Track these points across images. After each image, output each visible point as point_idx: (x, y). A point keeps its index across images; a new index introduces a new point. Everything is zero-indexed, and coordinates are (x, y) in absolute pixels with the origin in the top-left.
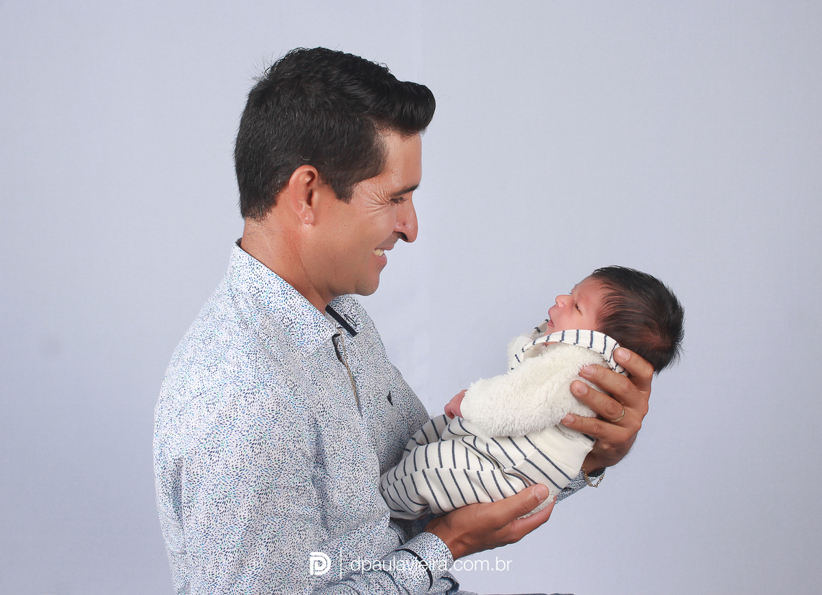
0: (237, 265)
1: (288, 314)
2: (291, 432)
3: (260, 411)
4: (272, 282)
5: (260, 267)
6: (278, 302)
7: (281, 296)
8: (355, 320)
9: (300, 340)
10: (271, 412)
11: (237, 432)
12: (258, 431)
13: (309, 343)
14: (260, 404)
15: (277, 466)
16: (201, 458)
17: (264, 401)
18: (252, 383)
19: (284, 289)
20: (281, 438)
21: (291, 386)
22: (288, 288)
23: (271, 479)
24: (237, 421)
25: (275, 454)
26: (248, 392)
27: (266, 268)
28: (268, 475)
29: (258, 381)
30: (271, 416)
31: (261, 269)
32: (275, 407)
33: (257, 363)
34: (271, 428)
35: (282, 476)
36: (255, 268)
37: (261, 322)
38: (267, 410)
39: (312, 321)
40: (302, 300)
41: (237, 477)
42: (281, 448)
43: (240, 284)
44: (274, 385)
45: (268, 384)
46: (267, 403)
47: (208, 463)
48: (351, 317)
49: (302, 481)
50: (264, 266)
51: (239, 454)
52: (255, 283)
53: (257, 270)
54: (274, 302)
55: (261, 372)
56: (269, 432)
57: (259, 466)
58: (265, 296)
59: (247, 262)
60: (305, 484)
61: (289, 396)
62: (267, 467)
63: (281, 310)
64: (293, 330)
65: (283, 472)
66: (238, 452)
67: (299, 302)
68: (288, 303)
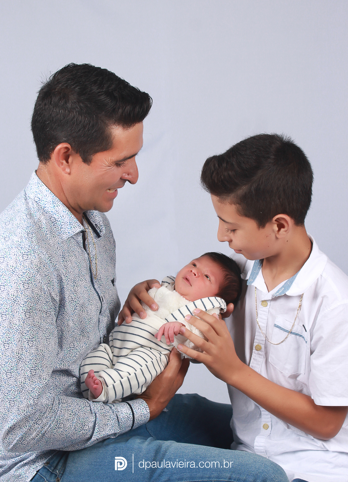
0: (31, 183)
1: (54, 215)
3: (30, 265)
4: (47, 195)
5: (42, 186)
6: (49, 208)
7: (52, 204)
8: (101, 228)
9: (59, 231)
10: (36, 267)
11: (16, 275)
12: (27, 276)
13: (64, 233)
14: (31, 261)
15: (37, 297)
17: (33, 260)
18: (27, 249)
19: (54, 201)
20: (41, 282)
21: (49, 255)
22: (56, 200)
23: (33, 304)
24: (16, 269)
25: (36, 291)
26: (25, 254)
28: (31, 302)
29: (31, 249)
30: (36, 269)
31: (43, 187)
32: (39, 264)
33: (32, 240)
34: (35, 275)
35: (39, 303)
36: (40, 186)
37: (39, 217)
38: (34, 265)
39: (68, 221)
40: (64, 208)
41: (14, 301)
42: (40, 287)
43: (30, 194)
44: (40, 252)
45: (36, 251)
48: (99, 226)
49: (49, 308)
50: (44, 186)
51: (15, 288)
52: (38, 195)
53: (41, 188)
54: (47, 207)
55: (33, 244)
56: (34, 277)
57: (26, 295)
58: (43, 203)
60: (50, 310)
61: (47, 260)
62: (31, 297)
63: (50, 212)
64: (56, 224)
65: (40, 301)
66: (15, 286)
67: (61, 209)
68: (55, 209)
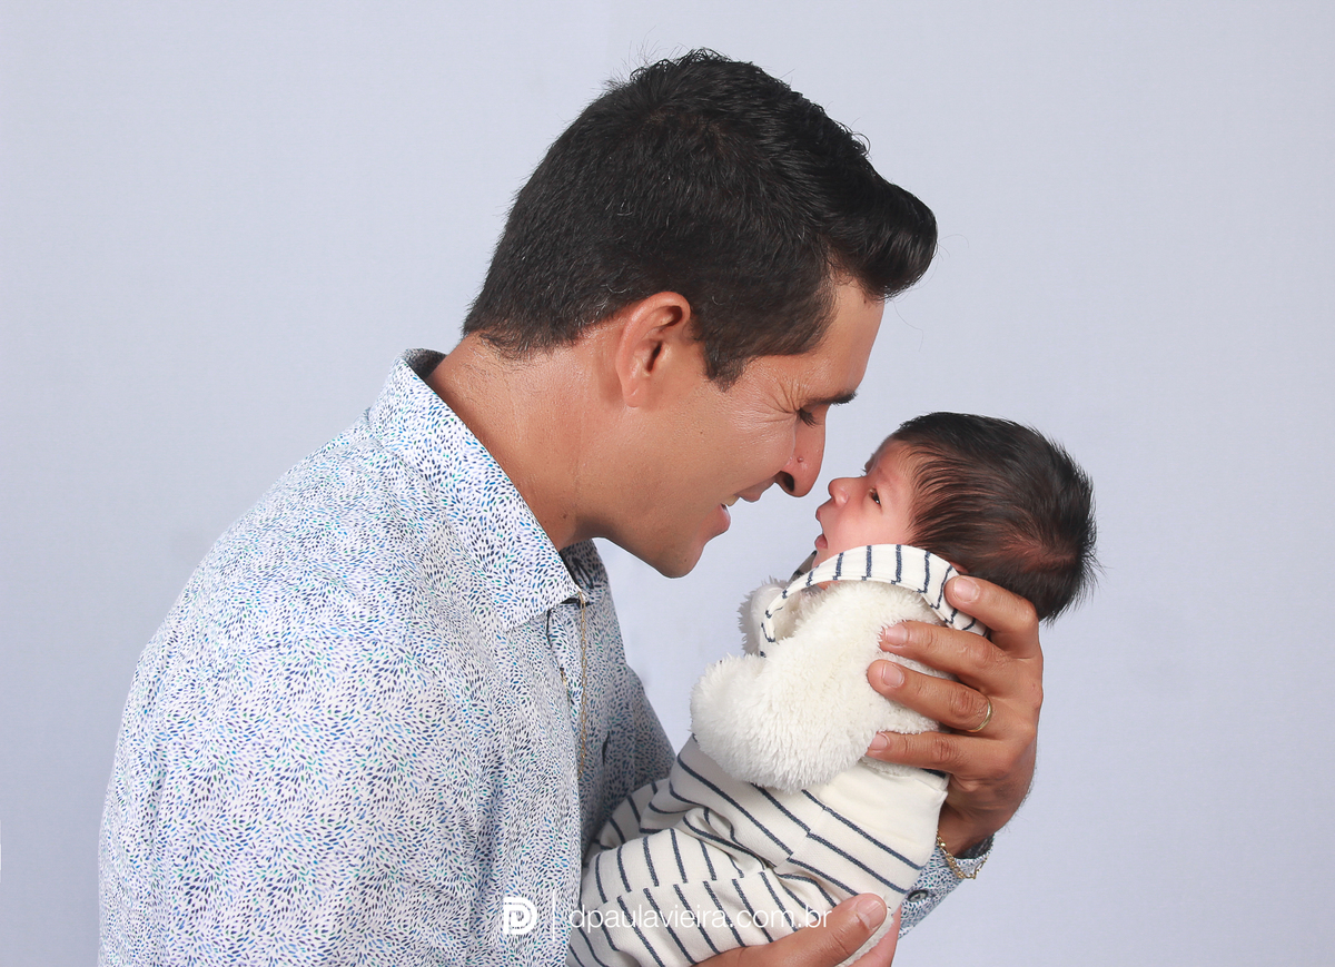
0: (401, 405)
1: (489, 532)
2: (451, 770)
3: (402, 711)
4: (470, 459)
5: (451, 423)
6: (473, 503)
7: (483, 492)
9: (501, 592)
10: (424, 719)
11: (347, 746)
12: (389, 753)
13: (519, 602)
14: (406, 697)
15: (412, 834)
16: (259, 786)
17: (415, 692)
18: (396, 651)
19: (492, 480)
20: (434, 777)
21: (470, 678)
22: (500, 479)
23: (396, 859)
24: (350, 723)
25: (415, 808)
26: (386, 666)
27: (464, 428)
28: (391, 849)
29: (409, 648)
31: (454, 428)
32: (433, 710)
33: (413, 614)
34: (418, 752)
36: (442, 423)
37: (432, 536)
38: (417, 713)
39: (533, 559)
41: (327, 840)
42: (427, 797)
43: (404, 447)
44: (439, 666)
45: (428, 661)
46: (419, 698)
47: (271, 800)
50: (460, 423)
51: (340, 793)
52: (435, 453)
53: (445, 428)
55: (418, 633)
56: (413, 758)
57: (377, 825)
58: (450, 486)
59: (427, 405)
61: (462, 697)
62: (394, 832)
63: (475, 522)
64: (491, 567)
66: (340, 787)
67: (516, 514)
68: (494, 510)
